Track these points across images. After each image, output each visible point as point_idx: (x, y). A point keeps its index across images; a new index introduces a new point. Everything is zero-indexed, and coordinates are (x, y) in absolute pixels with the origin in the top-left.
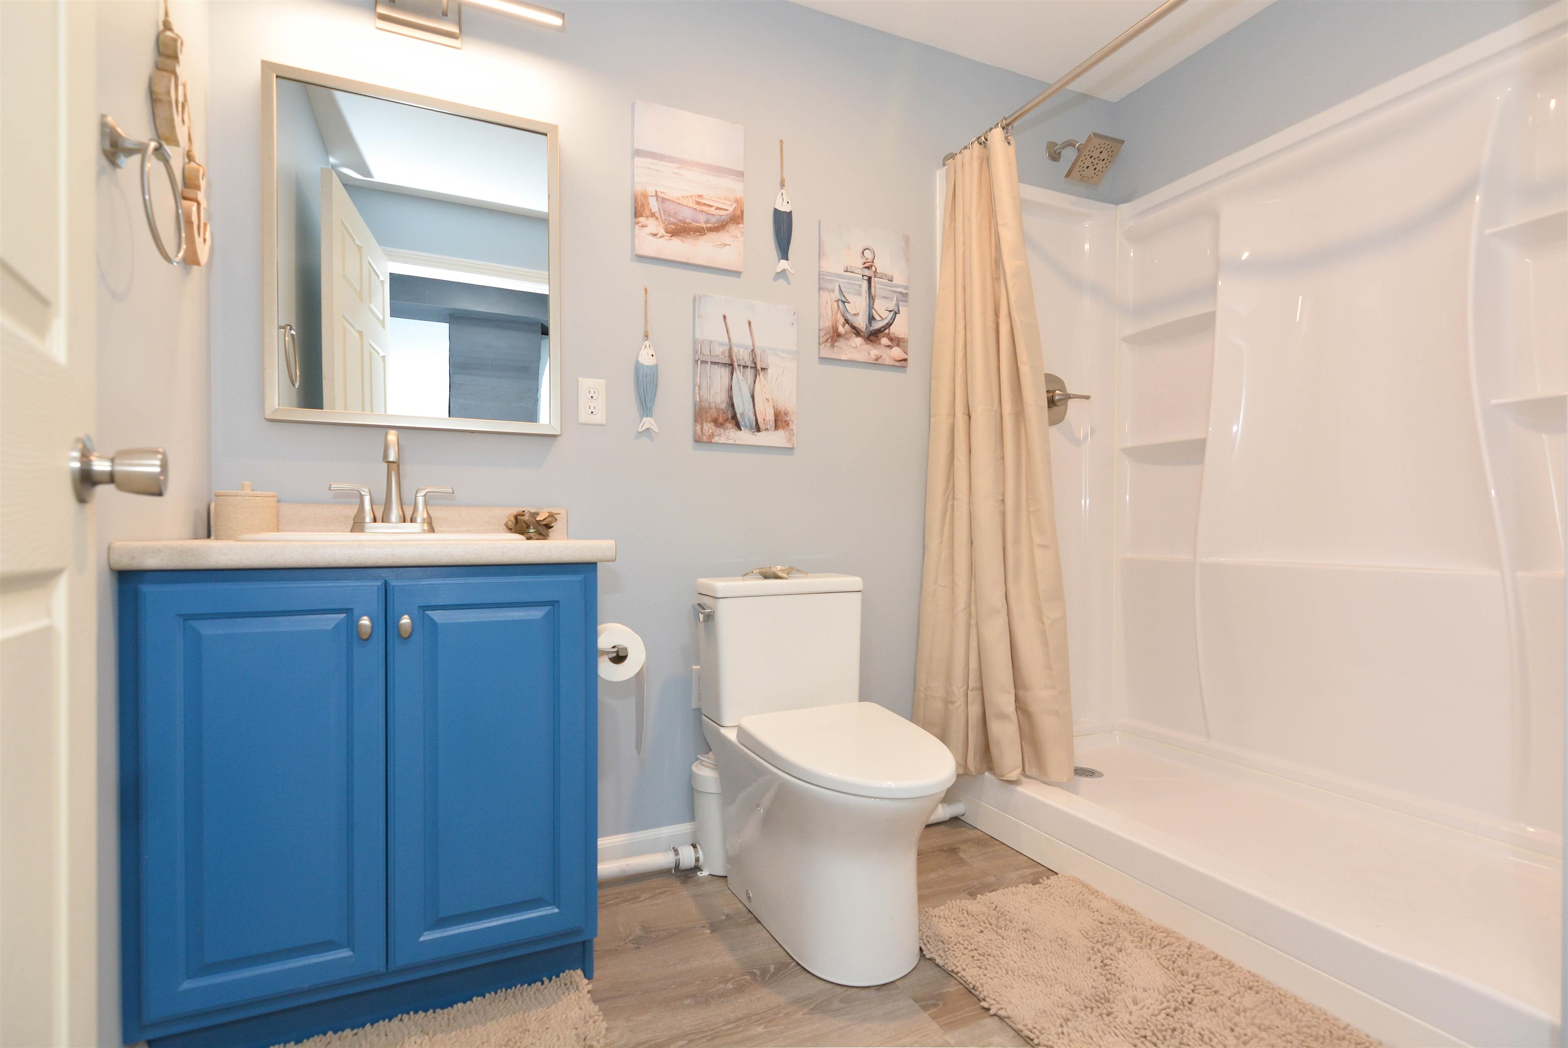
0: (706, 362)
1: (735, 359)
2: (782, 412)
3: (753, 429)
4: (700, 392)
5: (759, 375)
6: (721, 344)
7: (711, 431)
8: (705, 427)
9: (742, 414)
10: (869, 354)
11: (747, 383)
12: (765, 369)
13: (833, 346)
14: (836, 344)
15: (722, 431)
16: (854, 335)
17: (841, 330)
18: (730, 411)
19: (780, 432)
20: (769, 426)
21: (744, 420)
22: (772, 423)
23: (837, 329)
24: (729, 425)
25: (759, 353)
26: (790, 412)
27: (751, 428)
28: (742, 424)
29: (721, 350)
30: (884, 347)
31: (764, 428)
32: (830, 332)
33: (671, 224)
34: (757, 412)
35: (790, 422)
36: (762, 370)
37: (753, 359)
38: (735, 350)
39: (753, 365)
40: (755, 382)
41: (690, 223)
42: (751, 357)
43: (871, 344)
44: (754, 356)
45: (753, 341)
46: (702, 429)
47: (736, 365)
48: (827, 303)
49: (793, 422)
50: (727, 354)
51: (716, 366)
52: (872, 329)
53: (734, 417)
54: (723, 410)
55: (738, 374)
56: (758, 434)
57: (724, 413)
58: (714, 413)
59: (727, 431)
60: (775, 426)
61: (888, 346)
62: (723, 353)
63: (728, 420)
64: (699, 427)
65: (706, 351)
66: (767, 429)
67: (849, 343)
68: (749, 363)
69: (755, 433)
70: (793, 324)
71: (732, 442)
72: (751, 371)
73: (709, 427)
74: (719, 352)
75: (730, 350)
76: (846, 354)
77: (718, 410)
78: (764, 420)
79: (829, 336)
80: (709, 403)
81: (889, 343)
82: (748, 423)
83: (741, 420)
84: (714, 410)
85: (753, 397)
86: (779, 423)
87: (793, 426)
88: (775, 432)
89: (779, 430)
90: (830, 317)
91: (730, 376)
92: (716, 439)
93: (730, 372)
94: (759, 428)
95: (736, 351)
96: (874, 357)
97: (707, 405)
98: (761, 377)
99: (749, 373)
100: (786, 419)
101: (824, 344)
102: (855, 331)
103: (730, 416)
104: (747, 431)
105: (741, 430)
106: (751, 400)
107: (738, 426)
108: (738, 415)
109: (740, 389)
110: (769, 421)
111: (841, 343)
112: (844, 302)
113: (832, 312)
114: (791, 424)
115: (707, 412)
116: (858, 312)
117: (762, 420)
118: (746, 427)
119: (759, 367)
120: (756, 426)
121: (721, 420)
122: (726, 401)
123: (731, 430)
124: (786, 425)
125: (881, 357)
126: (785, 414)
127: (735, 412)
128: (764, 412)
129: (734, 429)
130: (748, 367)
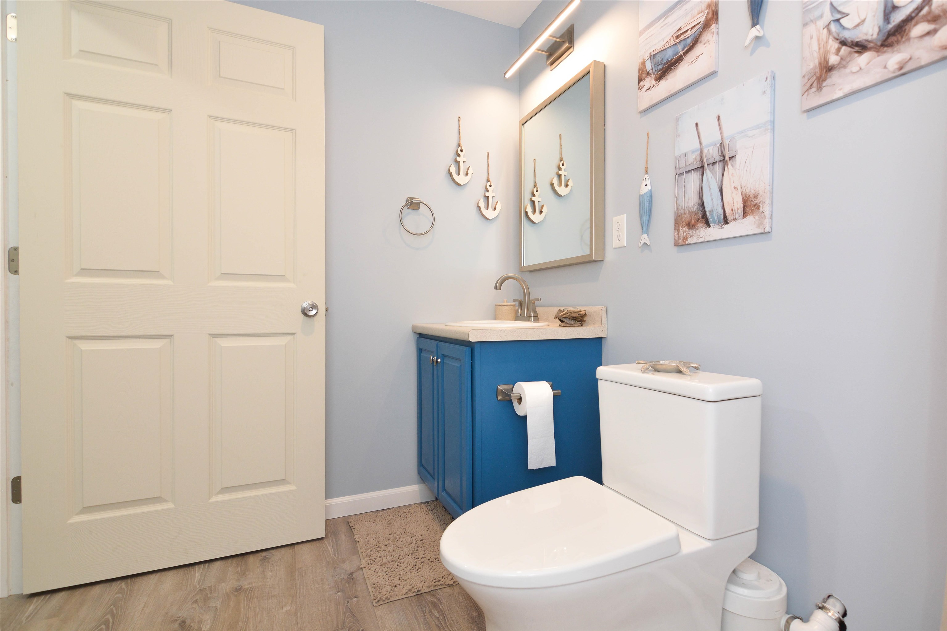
0: (682, 174)
1: (705, 160)
2: (752, 196)
3: (721, 223)
4: (678, 202)
5: (727, 165)
6: (693, 152)
7: (685, 234)
8: (681, 232)
9: (711, 211)
10: (885, 67)
11: (716, 179)
12: (733, 157)
13: (820, 88)
14: (824, 84)
15: (694, 232)
16: (856, 55)
17: (833, 59)
18: (700, 212)
19: (750, 218)
20: (737, 215)
21: (712, 217)
22: (741, 212)
23: (827, 63)
24: (700, 225)
25: (727, 143)
26: (761, 192)
27: (719, 222)
28: (711, 220)
29: (694, 157)
30: (916, 40)
31: (732, 219)
32: (815, 74)
33: (659, 71)
34: (725, 205)
35: (761, 205)
36: (730, 160)
37: (722, 152)
38: (705, 151)
39: (722, 158)
40: (723, 175)
41: (672, 60)
42: (720, 150)
43: (889, 49)
44: (722, 148)
45: (721, 134)
46: (678, 234)
47: (706, 165)
48: (812, 38)
49: (763, 203)
50: (698, 159)
51: (690, 174)
52: (890, 26)
53: (704, 216)
54: (694, 212)
55: (708, 174)
56: (726, 226)
57: (696, 214)
58: (687, 217)
59: (698, 231)
60: (744, 213)
61: (928, 33)
62: (695, 160)
63: (699, 220)
64: (676, 233)
65: (682, 164)
66: (735, 219)
67: (847, 71)
68: (718, 158)
69: (723, 226)
70: (765, 92)
71: (702, 240)
72: (719, 166)
73: (684, 231)
74: (692, 160)
75: (701, 152)
76: (840, 90)
77: (690, 213)
78: (732, 210)
79: (815, 78)
80: (684, 209)
81: (931, 27)
82: (716, 218)
83: (710, 217)
84: (687, 215)
85: (721, 191)
86: (748, 209)
87: (766, 208)
88: (744, 219)
89: (748, 217)
90: (816, 55)
91: (701, 178)
92: (689, 241)
93: (701, 174)
94: (727, 219)
95: (706, 153)
96: (896, 66)
97: (682, 211)
98: (730, 168)
99: (718, 168)
100: (756, 202)
101: (807, 93)
102: (857, 49)
103: (700, 216)
104: (716, 226)
105: (709, 226)
106: (719, 194)
107: (708, 224)
108: (708, 213)
109: (709, 187)
110: (738, 209)
111: (835, 78)
112: (838, 20)
113: (819, 44)
114: (761, 206)
115: (682, 218)
116: (863, 18)
117: (730, 211)
118: (714, 222)
119: (727, 158)
120: (724, 219)
121: (693, 222)
122: (697, 204)
123: (701, 229)
124: (756, 209)
125: (910, 59)
126: (755, 197)
127: (705, 210)
128: (732, 202)
129: (704, 228)
130: (716, 162)
